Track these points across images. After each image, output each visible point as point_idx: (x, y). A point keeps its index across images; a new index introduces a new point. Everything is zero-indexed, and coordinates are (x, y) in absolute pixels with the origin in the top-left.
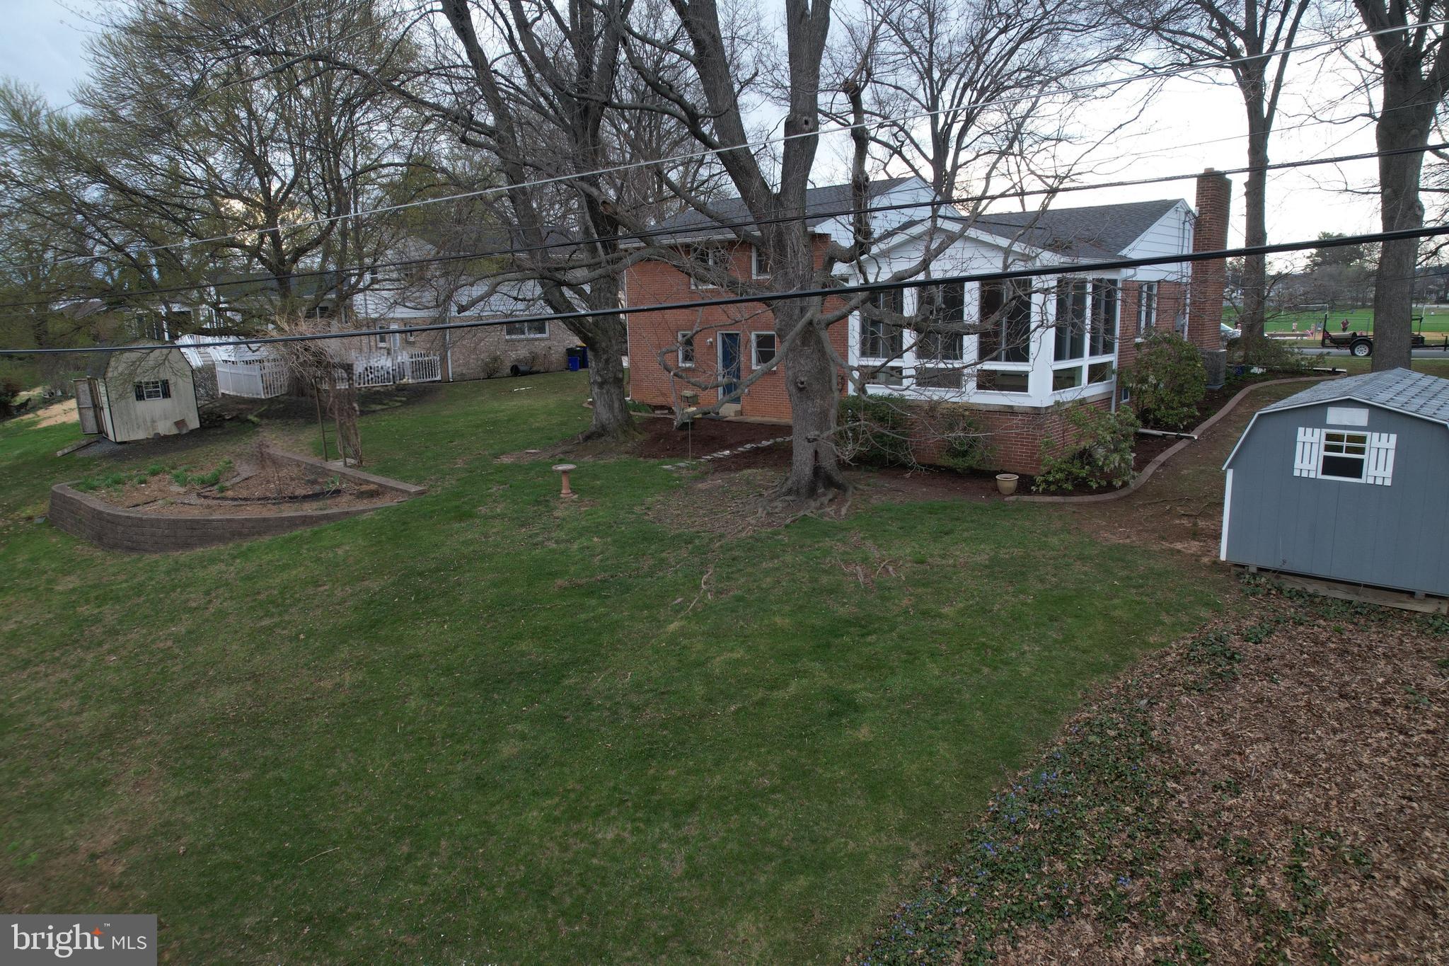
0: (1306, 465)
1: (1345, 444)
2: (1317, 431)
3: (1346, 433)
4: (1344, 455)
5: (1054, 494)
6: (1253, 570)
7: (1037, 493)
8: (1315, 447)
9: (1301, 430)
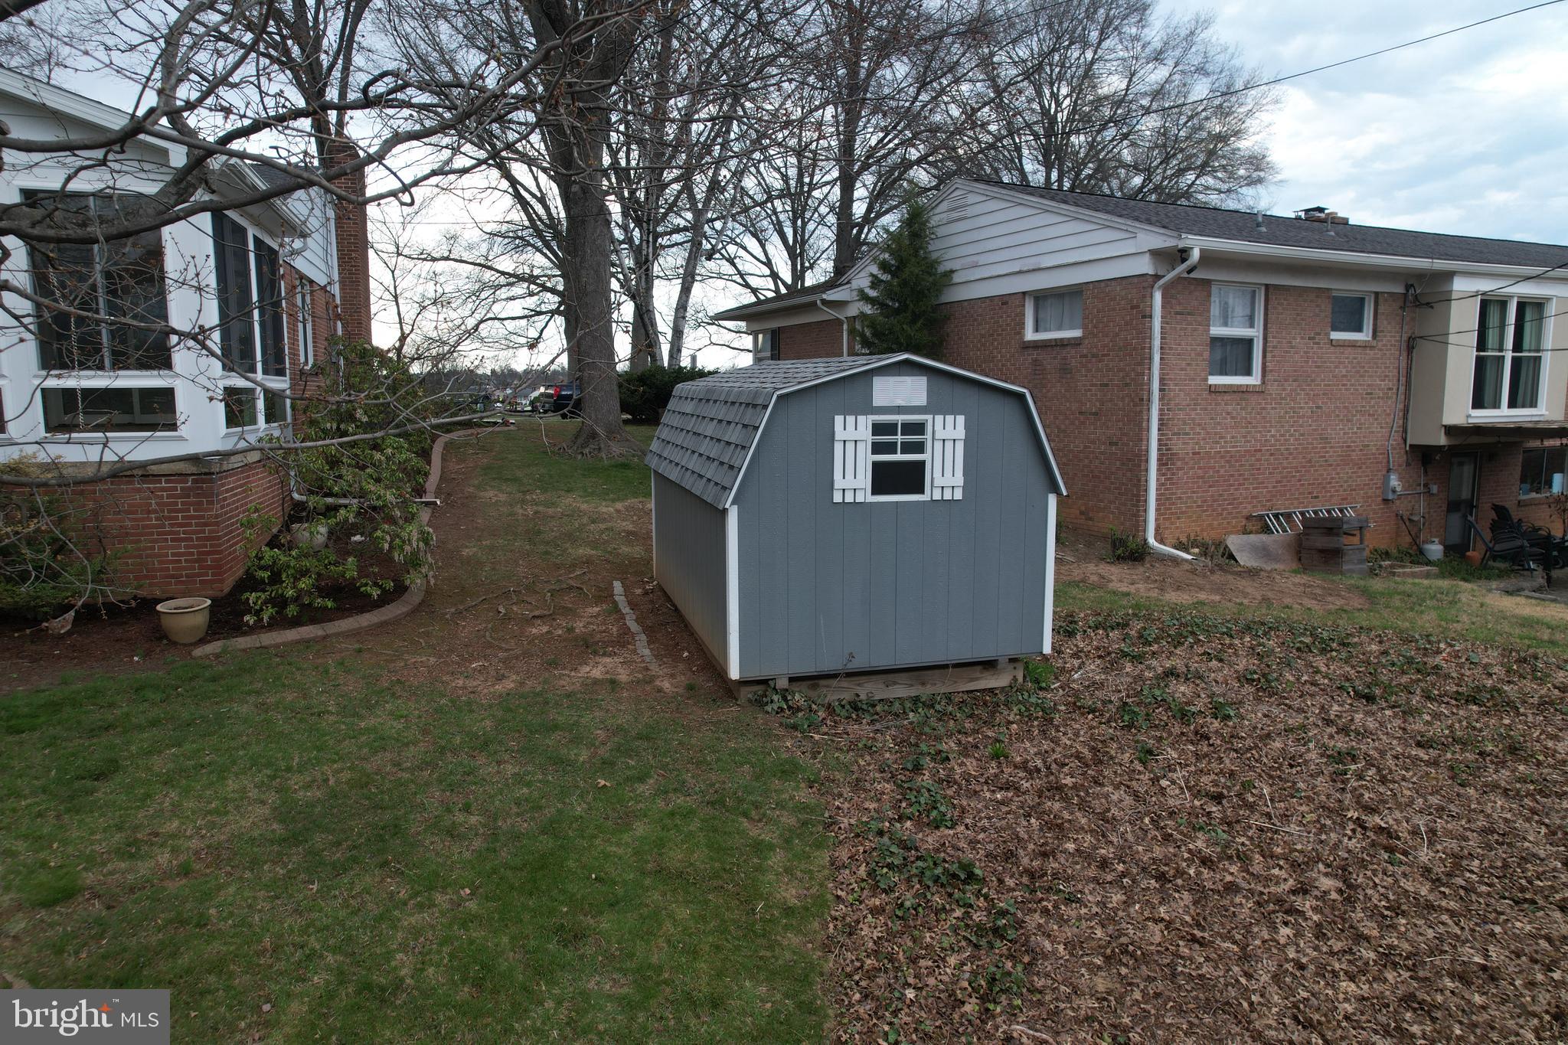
0: (849, 483)
1: (899, 438)
2: (861, 419)
3: (900, 418)
4: (899, 457)
5: (295, 623)
6: (782, 683)
7: (259, 627)
8: (861, 446)
9: (839, 420)
